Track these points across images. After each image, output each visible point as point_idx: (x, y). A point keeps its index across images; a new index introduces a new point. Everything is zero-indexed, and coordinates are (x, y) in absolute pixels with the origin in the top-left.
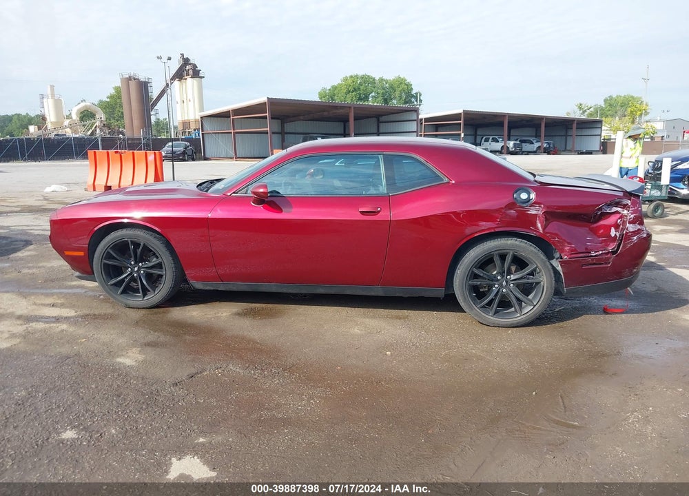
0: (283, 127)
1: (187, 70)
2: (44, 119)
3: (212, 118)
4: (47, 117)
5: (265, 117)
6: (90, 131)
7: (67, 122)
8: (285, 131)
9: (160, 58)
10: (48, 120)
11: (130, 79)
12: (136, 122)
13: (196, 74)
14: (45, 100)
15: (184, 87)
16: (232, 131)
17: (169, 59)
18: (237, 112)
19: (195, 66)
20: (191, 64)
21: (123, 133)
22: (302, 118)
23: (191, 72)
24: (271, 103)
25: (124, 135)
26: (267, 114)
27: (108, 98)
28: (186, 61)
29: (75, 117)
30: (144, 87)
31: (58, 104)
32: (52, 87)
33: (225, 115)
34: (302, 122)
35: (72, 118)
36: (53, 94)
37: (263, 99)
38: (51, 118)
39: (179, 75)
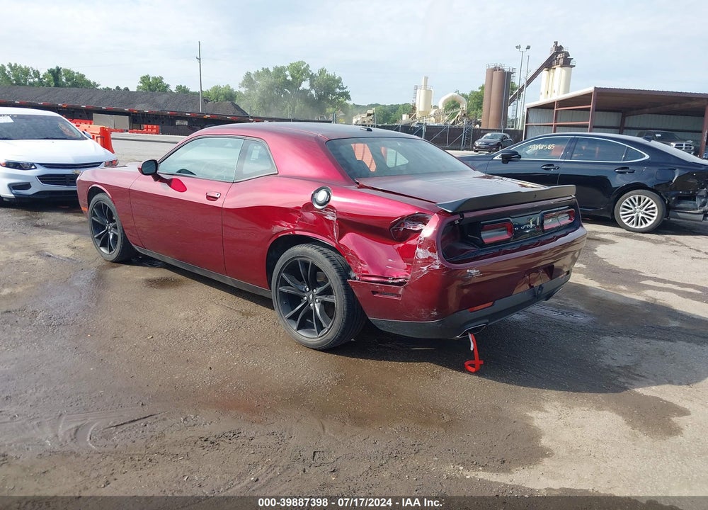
0: (623, 121)
1: (559, 58)
2: (414, 108)
3: (536, 110)
4: (417, 107)
5: (588, 109)
6: (453, 120)
7: (432, 112)
8: (625, 126)
9: (518, 47)
10: (417, 111)
11: (495, 69)
12: (493, 113)
13: (567, 62)
14: (418, 91)
15: (551, 76)
16: (553, 124)
17: (528, 48)
18: (563, 103)
19: (567, 54)
20: (563, 52)
21: (480, 123)
22: (647, 110)
23: (561, 61)
24: (598, 93)
25: (480, 124)
26: (591, 106)
27: (479, 88)
28: (559, 49)
29: (441, 107)
30: (506, 77)
31: (428, 94)
32: (426, 78)
33: (548, 107)
34: (646, 115)
35: (438, 107)
36: (426, 85)
37: (591, 89)
38: (420, 107)
39: (549, 65)
